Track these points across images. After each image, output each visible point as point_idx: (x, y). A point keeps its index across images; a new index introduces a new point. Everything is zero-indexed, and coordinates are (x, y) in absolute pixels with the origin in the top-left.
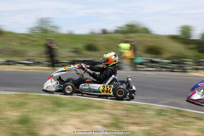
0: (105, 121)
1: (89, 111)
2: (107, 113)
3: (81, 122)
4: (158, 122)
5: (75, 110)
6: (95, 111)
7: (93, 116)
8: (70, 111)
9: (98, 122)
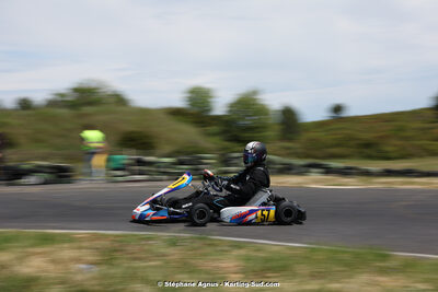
0: (90, 258)
1: (57, 246)
2: (86, 248)
4: (175, 253)
5: (33, 246)
6: (66, 245)
7: (67, 253)
8: (26, 247)
9: (78, 260)
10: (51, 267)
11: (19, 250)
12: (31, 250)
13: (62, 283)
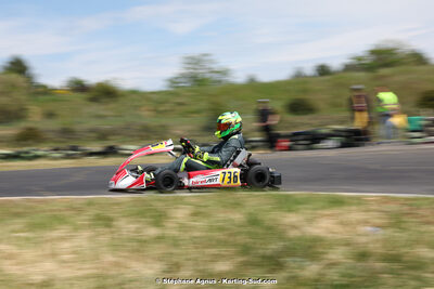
0: (378, 221)
2: (375, 211)
3: (337, 223)
5: (323, 208)
7: (355, 215)
10: (339, 229)
11: (309, 212)
12: (319, 212)
13: (348, 244)
